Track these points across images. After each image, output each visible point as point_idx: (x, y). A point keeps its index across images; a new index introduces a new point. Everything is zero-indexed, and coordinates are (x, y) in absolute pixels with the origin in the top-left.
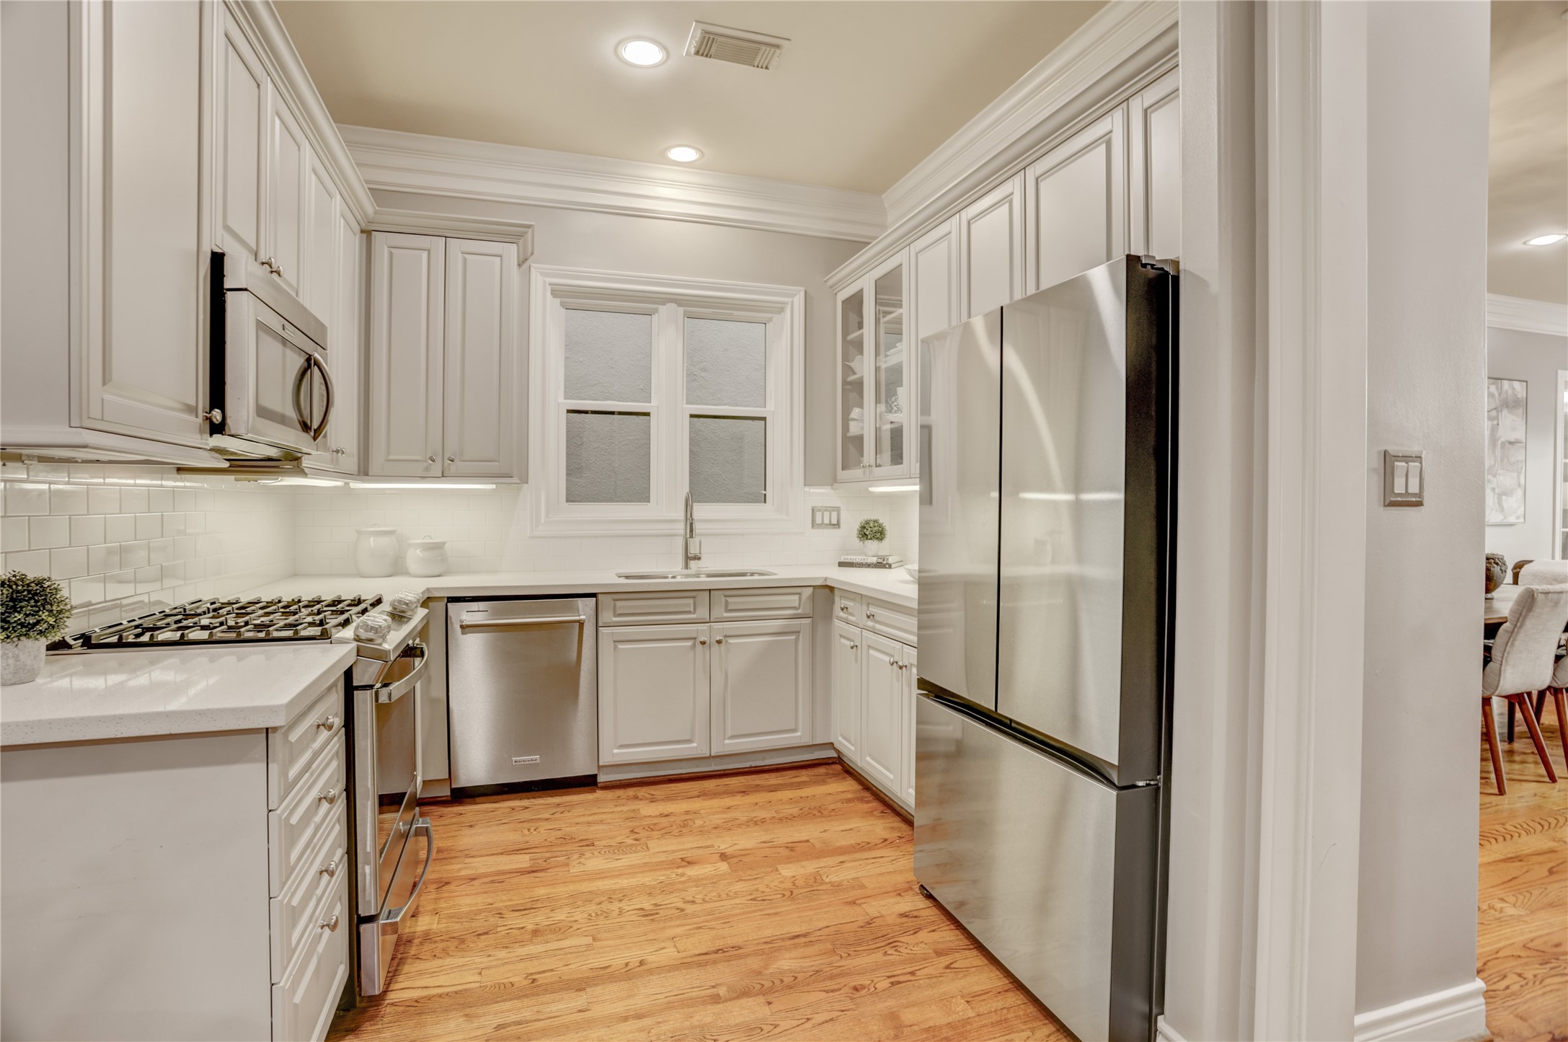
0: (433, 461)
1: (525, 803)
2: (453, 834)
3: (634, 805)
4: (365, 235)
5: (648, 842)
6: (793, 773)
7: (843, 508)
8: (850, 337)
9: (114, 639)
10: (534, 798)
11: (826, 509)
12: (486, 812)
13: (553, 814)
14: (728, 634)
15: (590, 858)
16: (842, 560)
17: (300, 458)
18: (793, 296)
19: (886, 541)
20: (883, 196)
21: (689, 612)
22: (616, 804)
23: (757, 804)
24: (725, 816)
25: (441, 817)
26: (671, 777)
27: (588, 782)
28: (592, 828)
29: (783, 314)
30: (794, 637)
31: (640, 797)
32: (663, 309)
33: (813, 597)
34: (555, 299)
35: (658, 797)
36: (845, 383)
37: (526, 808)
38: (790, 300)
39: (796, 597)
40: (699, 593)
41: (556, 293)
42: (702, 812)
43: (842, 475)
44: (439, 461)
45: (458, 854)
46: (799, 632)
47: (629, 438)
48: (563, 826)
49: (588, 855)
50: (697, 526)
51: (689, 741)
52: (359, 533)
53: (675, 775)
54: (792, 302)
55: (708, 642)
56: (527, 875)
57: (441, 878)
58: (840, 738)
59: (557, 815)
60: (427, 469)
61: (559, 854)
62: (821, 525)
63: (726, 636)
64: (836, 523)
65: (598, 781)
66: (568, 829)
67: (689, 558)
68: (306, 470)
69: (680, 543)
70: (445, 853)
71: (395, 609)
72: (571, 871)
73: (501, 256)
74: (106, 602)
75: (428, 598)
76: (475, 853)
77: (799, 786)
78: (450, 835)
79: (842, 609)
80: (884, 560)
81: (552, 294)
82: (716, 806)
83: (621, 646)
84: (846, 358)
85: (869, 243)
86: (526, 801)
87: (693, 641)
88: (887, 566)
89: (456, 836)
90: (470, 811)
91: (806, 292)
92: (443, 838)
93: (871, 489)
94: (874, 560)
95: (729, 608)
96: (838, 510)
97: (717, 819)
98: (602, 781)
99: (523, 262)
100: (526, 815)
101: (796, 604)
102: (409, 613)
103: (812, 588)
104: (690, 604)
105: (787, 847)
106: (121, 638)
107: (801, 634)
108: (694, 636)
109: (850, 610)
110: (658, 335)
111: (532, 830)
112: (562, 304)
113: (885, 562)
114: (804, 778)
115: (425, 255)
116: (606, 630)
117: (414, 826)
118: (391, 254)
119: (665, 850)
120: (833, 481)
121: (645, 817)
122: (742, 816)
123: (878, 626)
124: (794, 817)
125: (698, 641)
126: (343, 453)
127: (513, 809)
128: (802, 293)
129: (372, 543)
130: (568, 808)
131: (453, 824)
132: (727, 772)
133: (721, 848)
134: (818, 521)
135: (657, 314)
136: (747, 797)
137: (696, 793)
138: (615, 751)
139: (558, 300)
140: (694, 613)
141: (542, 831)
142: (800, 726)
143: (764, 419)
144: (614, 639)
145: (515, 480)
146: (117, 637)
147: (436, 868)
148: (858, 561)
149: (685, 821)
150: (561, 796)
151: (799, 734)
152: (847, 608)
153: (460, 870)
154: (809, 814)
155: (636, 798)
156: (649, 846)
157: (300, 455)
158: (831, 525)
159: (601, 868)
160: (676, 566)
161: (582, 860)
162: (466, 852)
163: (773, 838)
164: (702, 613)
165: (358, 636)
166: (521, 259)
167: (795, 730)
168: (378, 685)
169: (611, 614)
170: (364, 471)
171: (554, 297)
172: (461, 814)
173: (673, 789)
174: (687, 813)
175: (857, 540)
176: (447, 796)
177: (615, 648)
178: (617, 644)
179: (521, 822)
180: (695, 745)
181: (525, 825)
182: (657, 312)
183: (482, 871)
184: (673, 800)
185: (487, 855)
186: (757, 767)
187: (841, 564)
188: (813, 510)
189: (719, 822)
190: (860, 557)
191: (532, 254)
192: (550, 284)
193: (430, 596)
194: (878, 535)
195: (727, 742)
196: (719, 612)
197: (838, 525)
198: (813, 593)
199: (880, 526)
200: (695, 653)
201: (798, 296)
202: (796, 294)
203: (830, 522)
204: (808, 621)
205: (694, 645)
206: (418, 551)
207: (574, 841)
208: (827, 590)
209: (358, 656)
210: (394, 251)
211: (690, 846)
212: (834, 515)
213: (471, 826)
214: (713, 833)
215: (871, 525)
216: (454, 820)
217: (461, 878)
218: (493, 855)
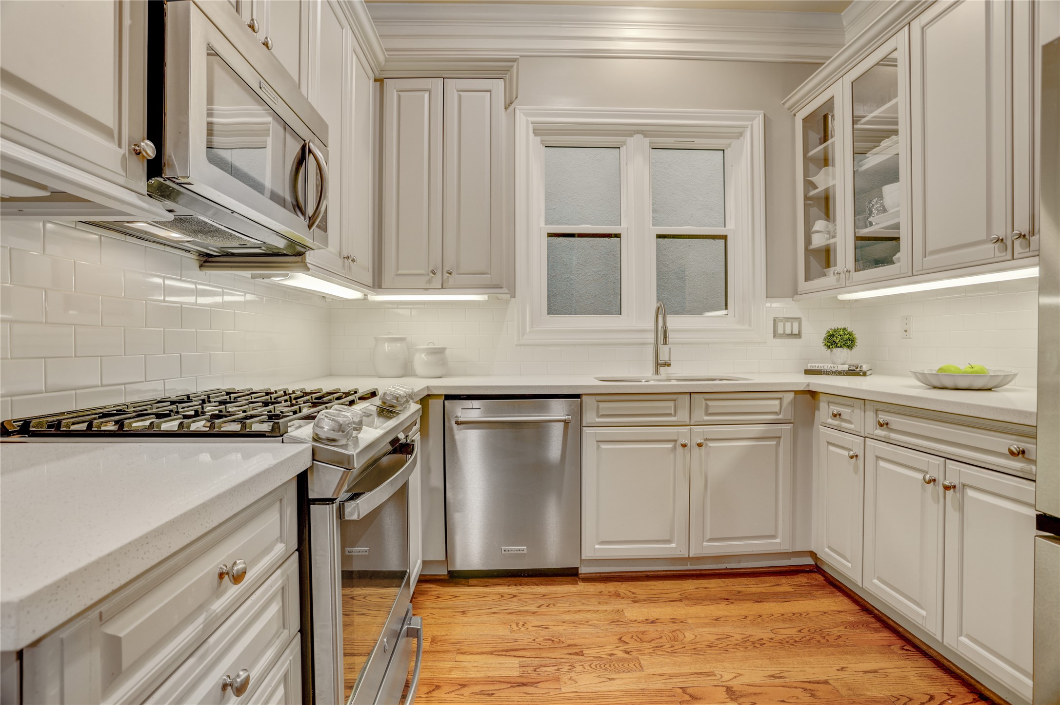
0: (434, 274)
1: (513, 590)
2: (447, 620)
3: (617, 604)
4: (378, 83)
5: (640, 657)
6: (772, 580)
7: (803, 319)
8: (811, 153)
9: (83, 427)
10: (521, 585)
11: (788, 319)
12: (479, 596)
13: (539, 607)
14: (708, 437)
15: (580, 673)
16: (809, 368)
17: (304, 253)
18: (753, 119)
19: (855, 349)
20: (842, 14)
21: (669, 415)
22: (599, 600)
23: (746, 617)
24: (715, 630)
25: (439, 597)
26: (649, 573)
27: (569, 574)
28: (580, 630)
29: (742, 138)
30: (775, 443)
31: (622, 595)
32: (631, 141)
33: (794, 402)
34: (536, 137)
35: (640, 597)
36: (806, 198)
37: (515, 596)
38: (751, 123)
39: (777, 402)
40: (680, 396)
41: (536, 132)
42: (689, 621)
43: (803, 285)
44: (439, 274)
45: (451, 648)
46: (780, 438)
47: (593, 269)
48: (549, 623)
49: (579, 668)
50: (670, 335)
51: (668, 541)
52: (376, 339)
53: (652, 571)
54: (752, 125)
55: (689, 445)
56: (517, 688)
57: (432, 679)
58: (827, 550)
59: (544, 609)
60: (429, 281)
61: (548, 661)
62: (782, 334)
63: (706, 440)
64: (797, 333)
65: (580, 572)
66: (555, 628)
67: (659, 364)
68: (309, 265)
69: (651, 350)
70: (439, 644)
71: (384, 403)
72: (563, 690)
73: (490, 91)
74: (102, 386)
75: (428, 395)
76: (466, 649)
77: (785, 597)
78: (445, 621)
79: (835, 416)
80: (857, 368)
81: (533, 133)
82: (703, 615)
83: (604, 446)
84: (806, 173)
85: (823, 64)
86: (514, 587)
87: (673, 443)
88: (861, 374)
89: (450, 623)
90: (465, 593)
91: (764, 114)
92: (438, 624)
93: (842, 297)
94: (846, 367)
95: (710, 411)
96: (799, 320)
97: (708, 634)
98: (582, 572)
99: (509, 105)
100: (513, 605)
101: (777, 409)
102: (399, 408)
103: (793, 394)
104: (671, 406)
105: (805, 689)
106: (90, 426)
107: (782, 440)
108: (675, 438)
109: (843, 416)
110: (627, 164)
111: (520, 626)
112: (542, 142)
113: (858, 370)
114: (786, 588)
115: (426, 95)
116: (589, 430)
117: (405, 627)
118: (399, 97)
119: (660, 672)
120: (794, 292)
121: (631, 621)
122: (737, 633)
123: (893, 436)
124: (796, 641)
125: (678, 443)
126: (353, 260)
127: (502, 596)
128: (761, 117)
129: (386, 347)
130: (553, 601)
131: (449, 608)
132: (703, 572)
133: (724, 679)
134: (780, 331)
135: (624, 146)
136: (732, 607)
137: (676, 596)
138: (597, 546)
139: (539, 138)
140: (675, 416)
141: (531, 629)
142: (780, 534)
143: (725, 238)
144: (598, 439)
145: (505, 290)
146: (86, 424)
147: (429, 664)
148: (826, 368)
149: (674, 631)
150: (546, 585)
151: (778, 540)
152: (840, 415)
153: (451, 669)
154: (812, 639)
155: (618, 595)
156: (642, 662)
157: (303, 250)
158: (792, 335)
159: (594, 689)
160: (647, 372)
161: (573, 674)
162: (458, 646)
163: (782, 672)
164: (683, 416)
165: (317, 434)
166: (508, 102)
167: (774, 537)
168: (343, 496)
169: (595, 414)
170: (377, 284)
171: (535, 136)
172: (456, 597)
173: (653, 587)
174: (674, 620)
175: (824, 349)
176: (444, 575)
177: (598, 447)
178: (599, 443)
179: (510, 613)
180: (673, 545)
181: (513, 617)
182: (625, 145)
183: (472, 674)
184: (655, 602)
185: (478, 654)
186: (732, 569)
187: (807, 372)
188: (775, 320)
189: (712, 638)
190: (829, 365)
191: (516, 98)
192: (532, 123)
193: (429, 393)
194: (849, 343)
195: (705, 544)
196: (699, 415)
197: (799, 335)
198: (795, 398)
199: (850, 334)
200: (675, 457)
201: (757, 120)
202: (756, 117)
203: (792, 332)
204: (789, 426)
205: (675, 448)
206: (423, 355)
207: (562, 645)
208: (808, 396)
209: (314, 460)
210: (401, 93)
211: (686, 670)
212: (796, 325)
213: (464, 612)
214: (710, 654)
215: (841, 333)
216: (450, 603)
217: (451, 682)
218: (483, 653)
